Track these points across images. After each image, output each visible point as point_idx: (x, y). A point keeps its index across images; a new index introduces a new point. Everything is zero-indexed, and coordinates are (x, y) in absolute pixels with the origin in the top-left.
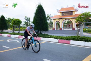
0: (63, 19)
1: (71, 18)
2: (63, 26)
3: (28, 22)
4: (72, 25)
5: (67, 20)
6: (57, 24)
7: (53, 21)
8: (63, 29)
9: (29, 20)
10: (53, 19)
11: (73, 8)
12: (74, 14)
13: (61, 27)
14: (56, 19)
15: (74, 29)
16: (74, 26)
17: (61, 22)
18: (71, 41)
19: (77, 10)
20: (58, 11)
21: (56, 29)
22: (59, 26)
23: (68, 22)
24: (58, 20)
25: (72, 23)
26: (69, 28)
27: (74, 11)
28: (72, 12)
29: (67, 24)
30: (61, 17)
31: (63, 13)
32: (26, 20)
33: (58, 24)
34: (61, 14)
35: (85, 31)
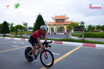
0: (57, 25)
1: (63, 25)
2: (56, 31)
3: (26, 27)
4: (64, 30)
5: (60, 26)
6: (51, 29)
7: (48, 26)
8: (57, 33)
9: (27, 25)
10: (48, 25)
11: (65, 16)
12: (65, 21)
13: (55, 31)
14: (51, 25)
15: (65, 34)
16: (65, 31)
17: (55, 27)
18: (63, 42)
19: (68, 18)
20: (53, 18)
21: (50, 34)
22: (53, 31)
23: (61, 28)
24: (53, 26)
25: (64, 28)
26: (62, 32)
27: (66, 19)
28: (64, 19)
29: (60, 29)
30: (55, 23)
31: (57, 20)
32: (24, 25)
33: (53, 29)
34: (55, 20)
35: (73, 36)
